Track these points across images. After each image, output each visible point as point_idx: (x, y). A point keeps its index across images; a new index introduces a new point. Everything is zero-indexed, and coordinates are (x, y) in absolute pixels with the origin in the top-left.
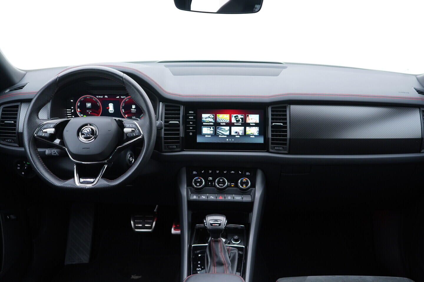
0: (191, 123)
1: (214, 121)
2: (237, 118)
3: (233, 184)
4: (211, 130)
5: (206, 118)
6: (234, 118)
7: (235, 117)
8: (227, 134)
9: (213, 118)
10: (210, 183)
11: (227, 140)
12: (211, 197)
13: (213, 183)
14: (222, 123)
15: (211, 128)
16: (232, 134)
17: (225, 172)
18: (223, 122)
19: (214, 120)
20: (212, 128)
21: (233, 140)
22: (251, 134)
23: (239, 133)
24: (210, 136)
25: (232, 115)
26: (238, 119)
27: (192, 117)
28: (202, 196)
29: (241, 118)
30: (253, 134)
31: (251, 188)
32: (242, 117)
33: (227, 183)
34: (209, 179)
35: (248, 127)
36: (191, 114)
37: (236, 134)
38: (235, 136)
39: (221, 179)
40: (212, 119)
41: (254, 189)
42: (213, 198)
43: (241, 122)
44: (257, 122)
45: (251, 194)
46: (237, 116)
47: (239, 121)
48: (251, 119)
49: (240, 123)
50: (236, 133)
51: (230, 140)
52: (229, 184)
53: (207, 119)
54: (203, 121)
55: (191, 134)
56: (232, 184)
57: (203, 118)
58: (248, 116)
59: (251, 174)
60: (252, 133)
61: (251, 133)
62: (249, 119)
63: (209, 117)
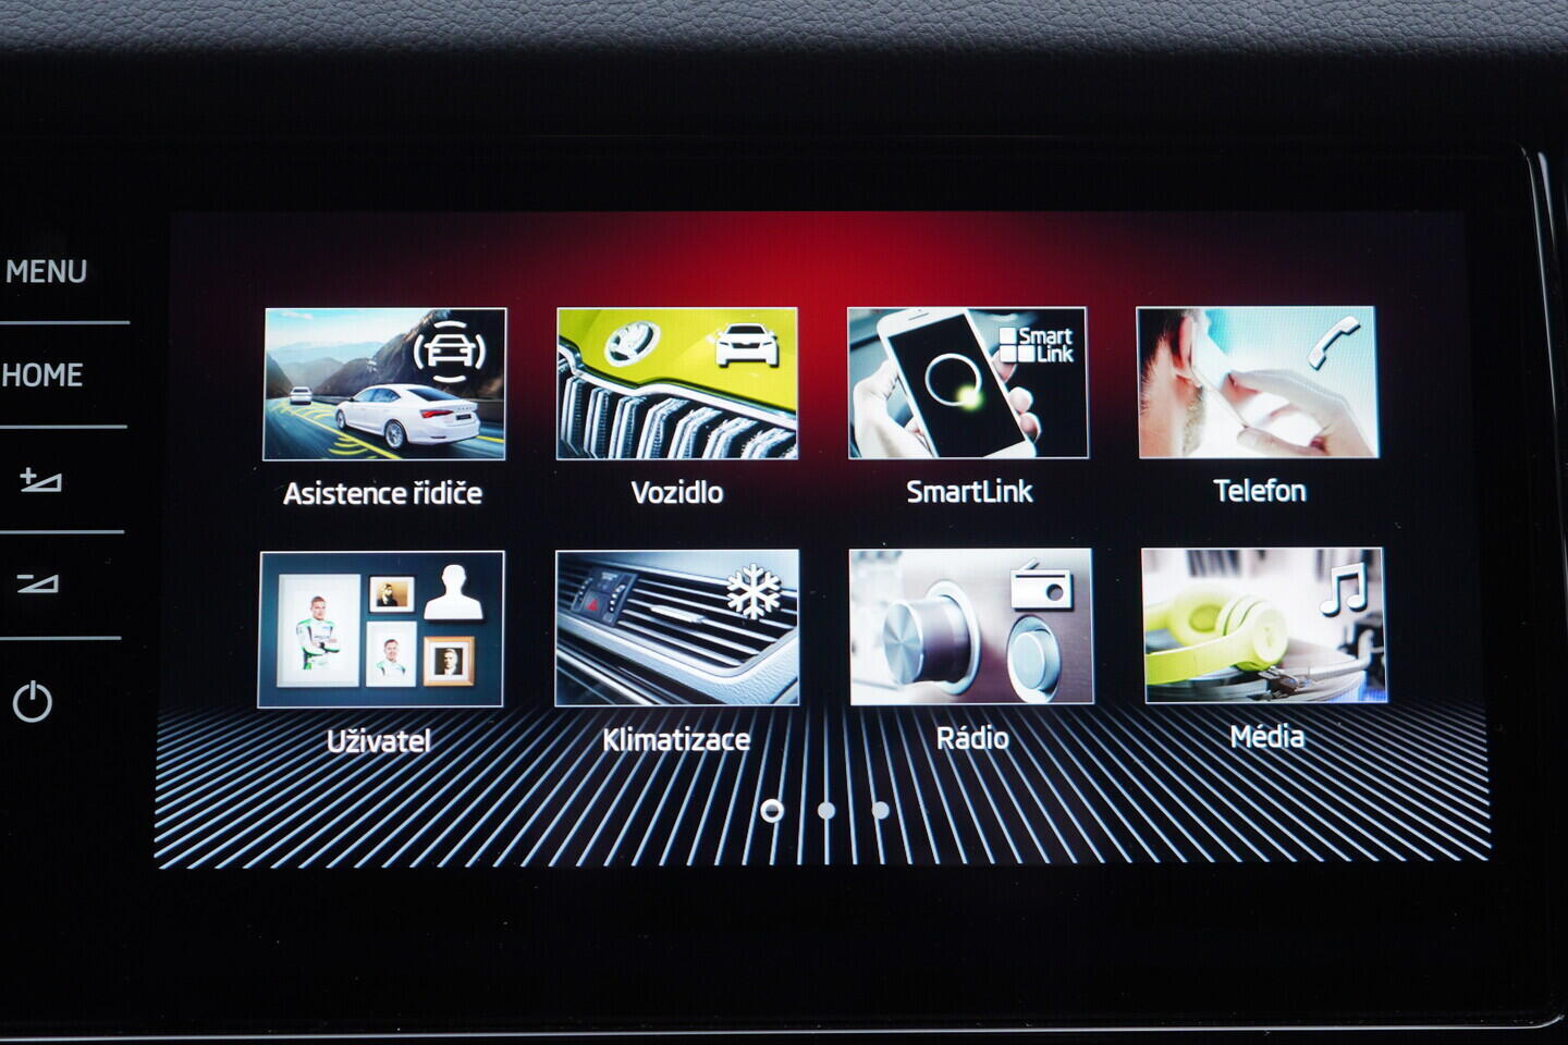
0: (33, 484)
1: (495, 446)
2: (953, 378)
4: (436, 610)
5: (341, 387)
6: (890, 367)
7: (911, 349)
8: (759, 699)
9: (472, 384)
11: (772, 809)
14: (663, 472)
15: (431, 588)
16: (860, 696)
18: (679, 451)
19: (489, 419)
20: (454, 576)
21: (880, 811)
22: (1245, 692)
23: (994, 666)
24: (421, 742)
25: (855, 313)
26: (970, 398)
27: (67, 374)
29: (1024, 375)
30: (1279, 686)
32: (1058, 347)
35: (1177, 557)
36: (51, 297)
37: (940, 692)
38: (922, 719)
40: (467, 405)
43: (1025, 451)
44: (1336, 452)
46: (957, 335)
47: (995, 423)
48: (1235, 388)
49: (1013, 471)
50: (943, 660)
51: (827, 811)
53: (367, 412)
54: (283, 442)
55: (31, 707)
57: (279, 391)
58: (1168, 330)
60: (1267, 655)
61: (1247, 675)
62: (1191, 393)
63: (403, 366)
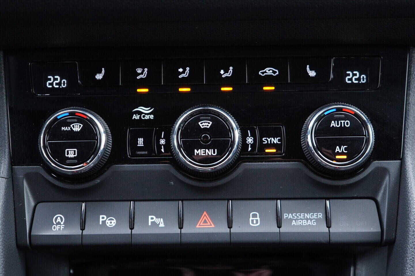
3: (276, 141)
10: (141, 142)
12: (152, 219)
13: (162, 142)
17: (226, 71)
28: (102, 218)
31: (376, 164)
33: (237, 134)
34: (136, 117)
39: (205, 114)
41: (392, 165)
42: (161, 222)
45: (379, 199)
52: (250, 140)
56: (266, 140)
59: (372, 79)
